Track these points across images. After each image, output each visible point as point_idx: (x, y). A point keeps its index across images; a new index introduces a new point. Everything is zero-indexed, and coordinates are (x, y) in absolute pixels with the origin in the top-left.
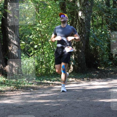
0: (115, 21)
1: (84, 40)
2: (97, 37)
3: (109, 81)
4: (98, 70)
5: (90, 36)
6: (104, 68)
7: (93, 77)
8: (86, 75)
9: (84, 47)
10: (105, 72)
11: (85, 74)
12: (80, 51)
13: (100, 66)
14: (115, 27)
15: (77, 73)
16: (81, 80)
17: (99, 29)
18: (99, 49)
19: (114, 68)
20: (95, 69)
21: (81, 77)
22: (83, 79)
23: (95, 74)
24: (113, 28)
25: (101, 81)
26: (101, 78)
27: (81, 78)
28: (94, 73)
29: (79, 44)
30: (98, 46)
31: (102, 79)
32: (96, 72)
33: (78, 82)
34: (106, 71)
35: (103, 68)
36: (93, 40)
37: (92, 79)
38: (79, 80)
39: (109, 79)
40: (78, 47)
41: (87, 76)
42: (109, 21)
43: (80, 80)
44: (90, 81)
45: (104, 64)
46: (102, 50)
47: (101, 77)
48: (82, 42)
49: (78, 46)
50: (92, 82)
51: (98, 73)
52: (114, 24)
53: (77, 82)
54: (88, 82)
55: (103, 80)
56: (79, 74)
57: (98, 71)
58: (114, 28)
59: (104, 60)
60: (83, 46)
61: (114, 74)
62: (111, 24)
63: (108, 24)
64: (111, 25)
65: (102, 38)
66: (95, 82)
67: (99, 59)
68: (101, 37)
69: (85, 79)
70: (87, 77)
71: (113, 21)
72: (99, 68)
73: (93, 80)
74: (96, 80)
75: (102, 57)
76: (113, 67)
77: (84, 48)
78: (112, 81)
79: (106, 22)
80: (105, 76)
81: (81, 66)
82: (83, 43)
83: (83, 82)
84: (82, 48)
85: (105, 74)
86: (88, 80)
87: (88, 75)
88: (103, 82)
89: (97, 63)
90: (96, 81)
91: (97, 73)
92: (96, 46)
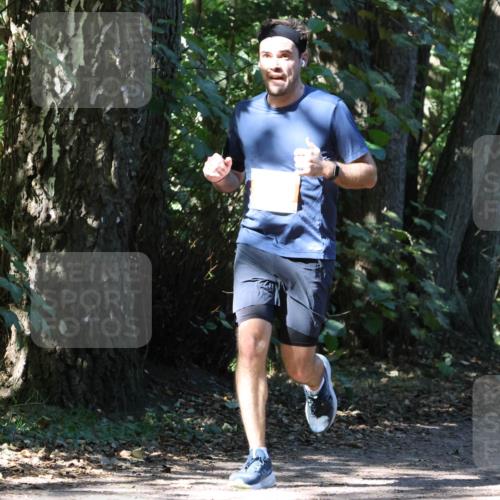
1: (125, 132)
3: (327, 476)
5: (174, 101)
6: (277, 368)
7: (194, 440)
8: (132, 427)
9: (128, 188)
10: (284, 404)
11: (131, 418)
12: (90, 221)
15: (62, 405)
16: (97, 461)
19: (361, 375)
20: (212, 380)
21: (90, 436)
22: (112, 454)
23: (212, 415)
27: (91, 444)
28: (200, 412)
29: (89, 165)
32: (213, 402)
33: (68, 475)
34: (297, 395)
35: (272, 374)
37: (185, 460)
38: (75, 462)
39: (325, 459)
40: (80, 189)
41: (138, 434)
43: (82, 462)
44: (168, 470)
48: (110, 150)
49: (79, 182)
52: (370, 15)
53: (58, 480)
54: (154, 477)
56: (76, 419)
60: (114, 181)
61: (360, 419)
62: (345, 9)
63: (324, 8)
64: (349, 17)
69: (125, 454)
70: (144, 439)
74: (221, 464)
76: (355, 369)
77: (128, 201)
78: (346, 479)
80: (291, 437)
81: (97, 351)
82: (121, 160)
83: (110, 479)
84: (106, 197)
85: (286, 421)
86: (149, 461)
87: (152, 428)
89: (225, 323)
91: (222, 412)
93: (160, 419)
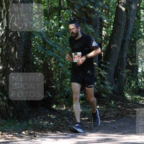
0: (88, 2)
1: (19, 44)
2: (50, 37)
3: (79, 136)
4: (54, 111)
5: (32, 35)
6: (66, 106)
7: (43, 128)
8: (26, 125)
9: (21, 59)
10: (68, 117)
11: (25, 122)
12: (11, 69)
13: (57, 104)
14: (89, 15)
16: (16, 135)
17: (52, 19)
18: (55, 64)
19: (89, 108)
20: (47, 111)
21: (14, 128)
22: (20, 133)
23: (47, 121)
24: (84, 18)
25: (61, 136)
26: (59, 131)
28: (44, 120)
29: (10, 53)
30: (52, 57)
31: (62, 132)
32: (48, 117)
33: (8, 139)
34: (71, 114)
35: (64, 108)
36: (40, 44)
37: (40, 134)
38: (10, 135)
40: (8, 60)
41: (27, 127)
42: (74, 2)
43: (12, 135)
44: (35, 137)
45: (66, 98)
46: (60, 67)
47: (61, 127)
48: (15, 49)
49: (7, 58)
50: (39, 140)
51: (53, 120)
52: (85, 10)
53: (5, 141)
54: (32, 139)
55: (66, 135)
56: (10, 123)
57: (54, 114)
58: (87, 17)
59: (67, 90)
60: (17, 57)
61: (88, 120)
62: (78, 8)
63: (73, 8)
64: (80, 10)
65: (59, 41)
66: (46, 139)
67: (54, 87)
68: (59, 37)
69: (23, 132)
70: (29, 128)
71: (83, 3)
72: (54, 107)
73: (42, 136)
74: (50, 134)
75: (61, 82)
76: (87, 106)
77: (21, 63)
78: (84, 137)
79: (68, 5)
80: (70, 126)
81: (15, 104)
82: (19, 52)
83: (19, 140)
84: (15, 62)
85: (68, 121)
86: (30, 134)
87: (31, 125)
88: (64, 138)
89: (50, 95)
90: (50, 138)
91: (50, 120)
92: (46, 59)
93: (33, 122)
